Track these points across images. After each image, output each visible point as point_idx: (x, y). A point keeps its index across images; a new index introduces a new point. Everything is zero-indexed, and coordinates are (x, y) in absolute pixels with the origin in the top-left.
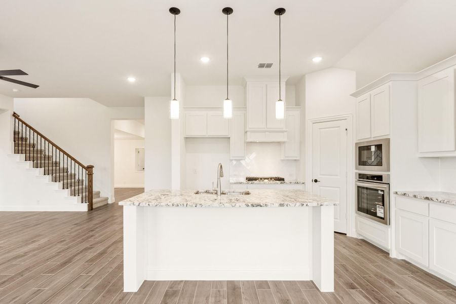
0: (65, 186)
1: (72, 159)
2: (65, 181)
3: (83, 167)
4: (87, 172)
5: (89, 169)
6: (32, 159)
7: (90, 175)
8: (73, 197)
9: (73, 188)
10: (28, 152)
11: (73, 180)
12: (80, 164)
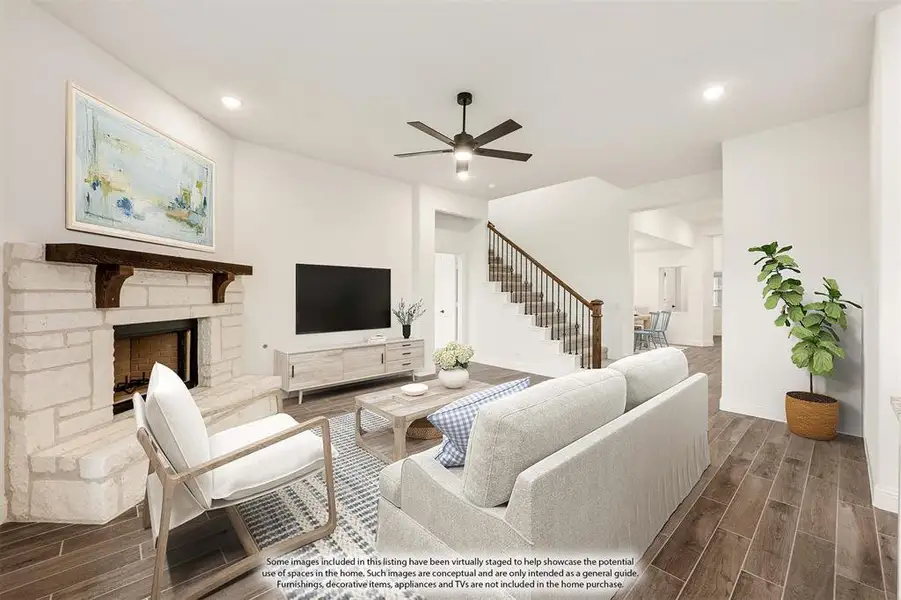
0: (555, 333)
1: (567, 288)
2: (556, 326)
3: (585, 303)
4: (591, 312)
5: (595, 305)
6: (509, 289)
7: (597, 317)
8: (567, 354)
9: (567, 338)
10: (505, 279)
11: (562, 325)
12: (578, 298)
